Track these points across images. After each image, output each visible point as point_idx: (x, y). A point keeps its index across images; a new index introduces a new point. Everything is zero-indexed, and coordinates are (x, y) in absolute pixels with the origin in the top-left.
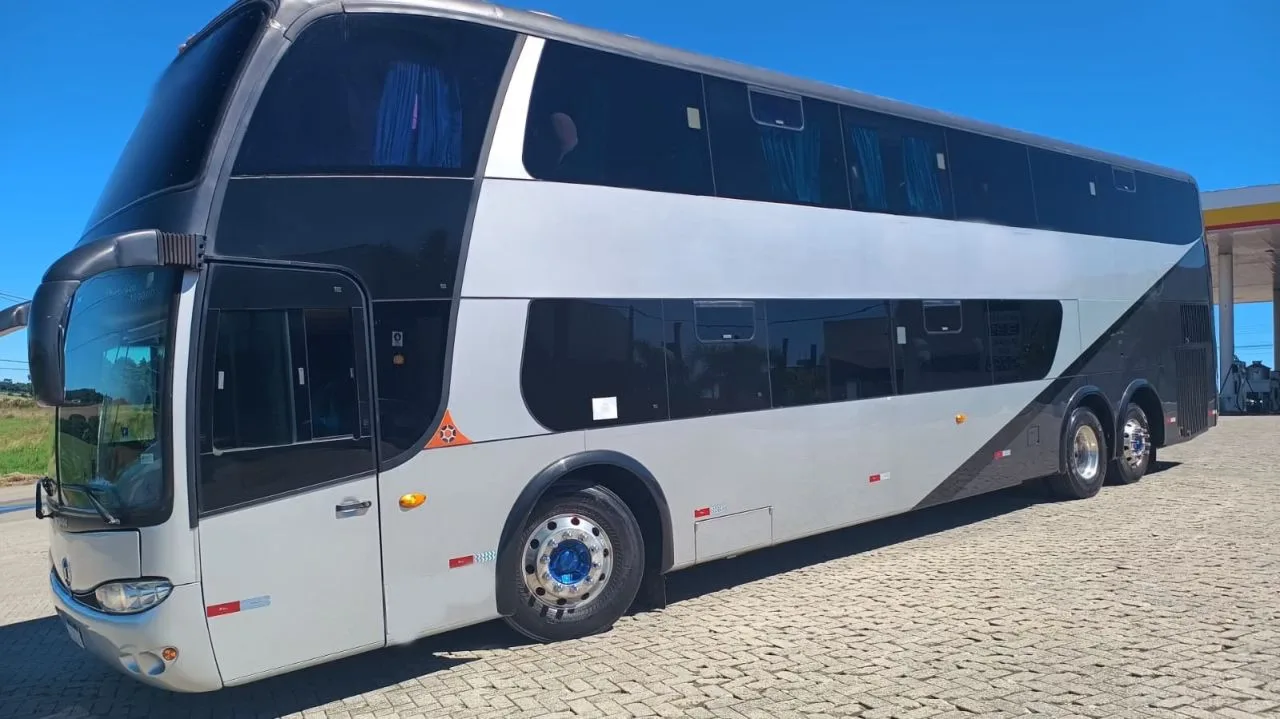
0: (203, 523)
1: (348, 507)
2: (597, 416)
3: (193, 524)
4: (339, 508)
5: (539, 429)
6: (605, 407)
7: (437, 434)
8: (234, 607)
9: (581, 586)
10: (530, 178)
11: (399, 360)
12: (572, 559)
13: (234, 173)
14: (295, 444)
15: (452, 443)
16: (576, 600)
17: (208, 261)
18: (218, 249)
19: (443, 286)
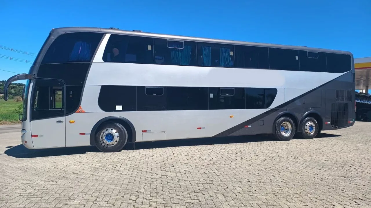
0: (32, 121)
1: (59, 122)
2: (116, 109)
3: (30, 121)
4: (57, 122)
5: (102, 111)
6: (119, 107)
7: (78, 110)
8: (37, 136)
9: (111, 143)
10: (104, 62)
11: (71, 96)
12: (110, 137)
13: (41, 64)
14: (50, 110)
15: (81, 112)
16: (110, 145)
17: (35, 78)
18: (38, 76)
19: (82, 83)
